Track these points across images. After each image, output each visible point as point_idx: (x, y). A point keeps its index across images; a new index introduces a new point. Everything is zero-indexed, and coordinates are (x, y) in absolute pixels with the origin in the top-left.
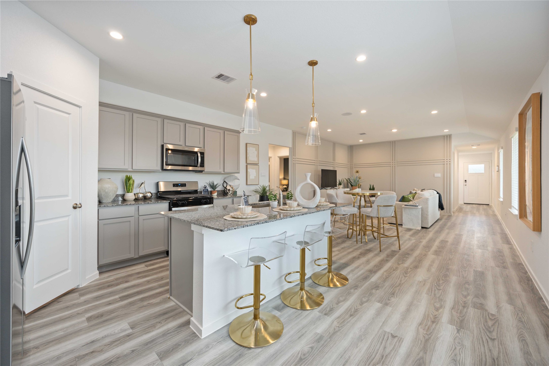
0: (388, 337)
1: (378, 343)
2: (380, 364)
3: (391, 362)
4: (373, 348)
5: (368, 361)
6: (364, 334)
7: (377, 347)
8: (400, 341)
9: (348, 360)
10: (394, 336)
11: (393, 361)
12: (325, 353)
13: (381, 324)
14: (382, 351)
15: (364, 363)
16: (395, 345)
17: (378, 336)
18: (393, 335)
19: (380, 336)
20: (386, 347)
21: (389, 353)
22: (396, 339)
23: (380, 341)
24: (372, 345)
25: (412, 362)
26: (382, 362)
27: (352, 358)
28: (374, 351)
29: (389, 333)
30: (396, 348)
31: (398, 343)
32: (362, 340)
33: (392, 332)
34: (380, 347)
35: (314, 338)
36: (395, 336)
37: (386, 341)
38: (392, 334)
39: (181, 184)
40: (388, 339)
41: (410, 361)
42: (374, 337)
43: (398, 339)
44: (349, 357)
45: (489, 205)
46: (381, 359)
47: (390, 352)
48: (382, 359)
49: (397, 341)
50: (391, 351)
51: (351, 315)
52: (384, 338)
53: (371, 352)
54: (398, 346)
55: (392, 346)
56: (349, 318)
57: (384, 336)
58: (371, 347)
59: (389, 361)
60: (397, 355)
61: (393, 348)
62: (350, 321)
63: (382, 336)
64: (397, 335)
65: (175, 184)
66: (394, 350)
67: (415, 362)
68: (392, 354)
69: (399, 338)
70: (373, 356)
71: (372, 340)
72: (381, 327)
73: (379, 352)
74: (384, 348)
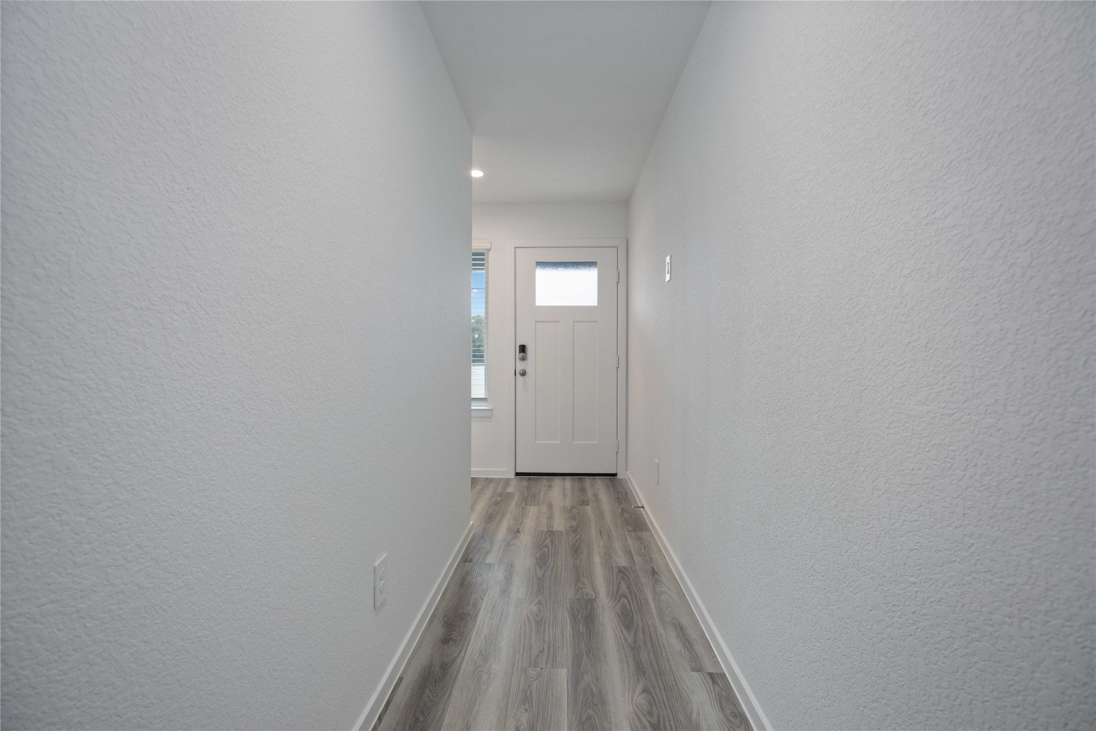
45: (615, 475)
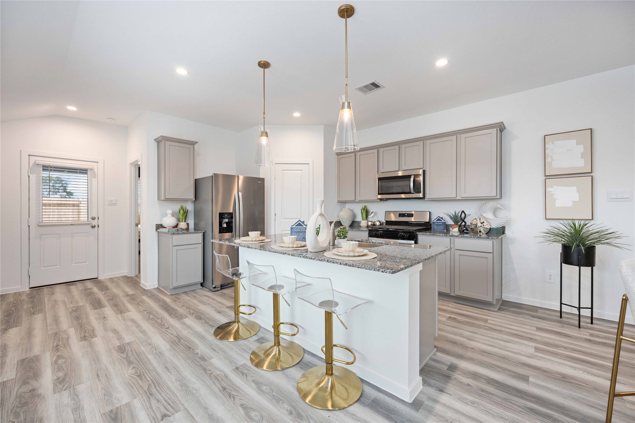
0: (168, 411)
1: (168, 397)
2: (147, 390)
3: (141, 399)
4: (166, 391)
5: (157, 382)
6: (188, 390)
7: (163, 395)
8: (154, 419)
9: (168, 371)
10: (165, 417)
11: (141, 400)
12: (186, 360)
13: (192, 413)
14: (157, 397)
15: (158, 379)
16: (154, 411)
17: (176, 402)
18: (167, 417)
19: (174, 403)
20: (158, 402)
21: (149, 401)
22: (159, 417)
23: (169, 401)
24: (170, 392)
25: (124, 416)
26: (147, 392)
27: (169, 374)
28: (162, 391)
29: (173, 415)
30: (150, 411)
31: (154, 416)
32: (181, 386)
33: (171, 418)
34: (162, 397)
35: (207, 356)
36: (163, 418)
37: (164, 406)
38: (170, 416)
39: (407, 214)
40: (166, 408)
41: (128, 414)
42: (177, 397)
43: (158, 419)
44: (170, 372)
46: (150, 392)
47: (150, 403)
48: (150, 394)
49: (157, 417)
50: (151, 405)
51: (224, 389)
52: (170, 405)
53: (163, 388)
54: (151, 414)
55: (154, 408)
56: (221, 385)
57: (173, 408)
58: (168, 390)
59: (143, 398)
60: (142, 407)
61: (151, 408)
62: (216, 385)
63: (174, 406)
64: (164, 421)
65: (401, 214)
66: (149, 408)
67: (121, 418)
68: (147, 403)
69: (158, 421)
70: (158, 388)
71: (176, 394)
72: (187, 410)
73: (158, 394)
74: (158, 400)
